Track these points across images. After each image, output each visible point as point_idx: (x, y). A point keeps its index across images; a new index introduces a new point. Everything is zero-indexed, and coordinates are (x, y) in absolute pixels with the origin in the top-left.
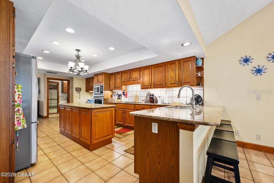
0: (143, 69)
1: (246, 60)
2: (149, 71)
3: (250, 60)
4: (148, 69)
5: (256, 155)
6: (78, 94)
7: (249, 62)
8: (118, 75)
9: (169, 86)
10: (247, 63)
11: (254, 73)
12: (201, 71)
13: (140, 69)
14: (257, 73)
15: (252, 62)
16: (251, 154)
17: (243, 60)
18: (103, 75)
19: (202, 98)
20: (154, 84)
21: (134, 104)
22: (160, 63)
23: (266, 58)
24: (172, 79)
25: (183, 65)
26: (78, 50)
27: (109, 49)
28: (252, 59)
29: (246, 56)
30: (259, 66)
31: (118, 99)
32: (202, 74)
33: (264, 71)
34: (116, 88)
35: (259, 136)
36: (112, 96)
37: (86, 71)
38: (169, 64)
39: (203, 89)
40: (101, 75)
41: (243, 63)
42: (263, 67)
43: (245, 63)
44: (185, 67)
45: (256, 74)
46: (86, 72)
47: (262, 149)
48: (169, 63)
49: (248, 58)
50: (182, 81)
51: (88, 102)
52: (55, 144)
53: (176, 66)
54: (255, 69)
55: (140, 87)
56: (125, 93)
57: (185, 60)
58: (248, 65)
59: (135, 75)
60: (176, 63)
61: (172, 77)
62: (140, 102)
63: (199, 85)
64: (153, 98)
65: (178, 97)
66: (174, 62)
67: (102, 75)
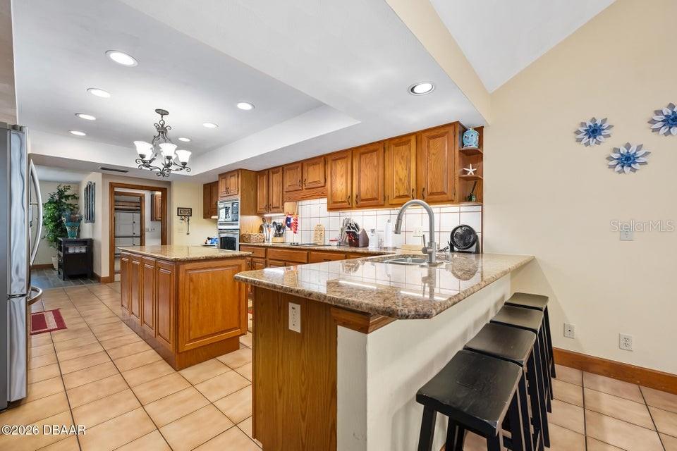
0: (333, 158)
1: (594, 131)
2: (347, 164)
3: (603, 130)
4: (344, 158)
5: (616, 393)
6: (184, 224)
7: (602, 137)
8: (275, 175)
9: (394, 203)
10: (595, 138)
11: (614, 167)
12: (477, 163)
13: (325, 160)
14: (623, 167)
15: (608, 136)
16: (601, 388)
17: (585, 130)
18: (238, 177)
19: (479, 235)
20: (357, 196)
21: (306, 250)
22: (373, 143)
23: (649, 122)
24: (400, 185)
25: (428, 147)
26: (163, 113)
27: (238, 108)
28: (610, 127)
29: (594, 120)
30: (628, 146)
31: (276, 236)
32: (479, 172)
33: (642, 160)
34: (269, 208)
35: (626, 339)
36: (261, 228)
37: (184, 164)
38: (394, 144)
39: (482, 212)
40: (234, 175)
41: (586, 139)
42: (639, 148)
43: (591, 139)
44: (432, 151)
45: (618, 168)
46: (184, 167)
47: (633, 377)
48: (393, 142)
49: (599, 125)
50: (424, 189)
51: (209, 242)
52: (100, 349)
53: (410, 150)
54: (616, 156)
55: (325, 206)
56: (292, 221)
57: (433, 133)
58: (598, 143)
59: (314, 175)
60: (410, 140)
61: (400, 179)
62: (327, 243)
63: (470, 200)
64: (354, 233)
65: (396, 233)
66: (404, 139)
67: (236, 176)
